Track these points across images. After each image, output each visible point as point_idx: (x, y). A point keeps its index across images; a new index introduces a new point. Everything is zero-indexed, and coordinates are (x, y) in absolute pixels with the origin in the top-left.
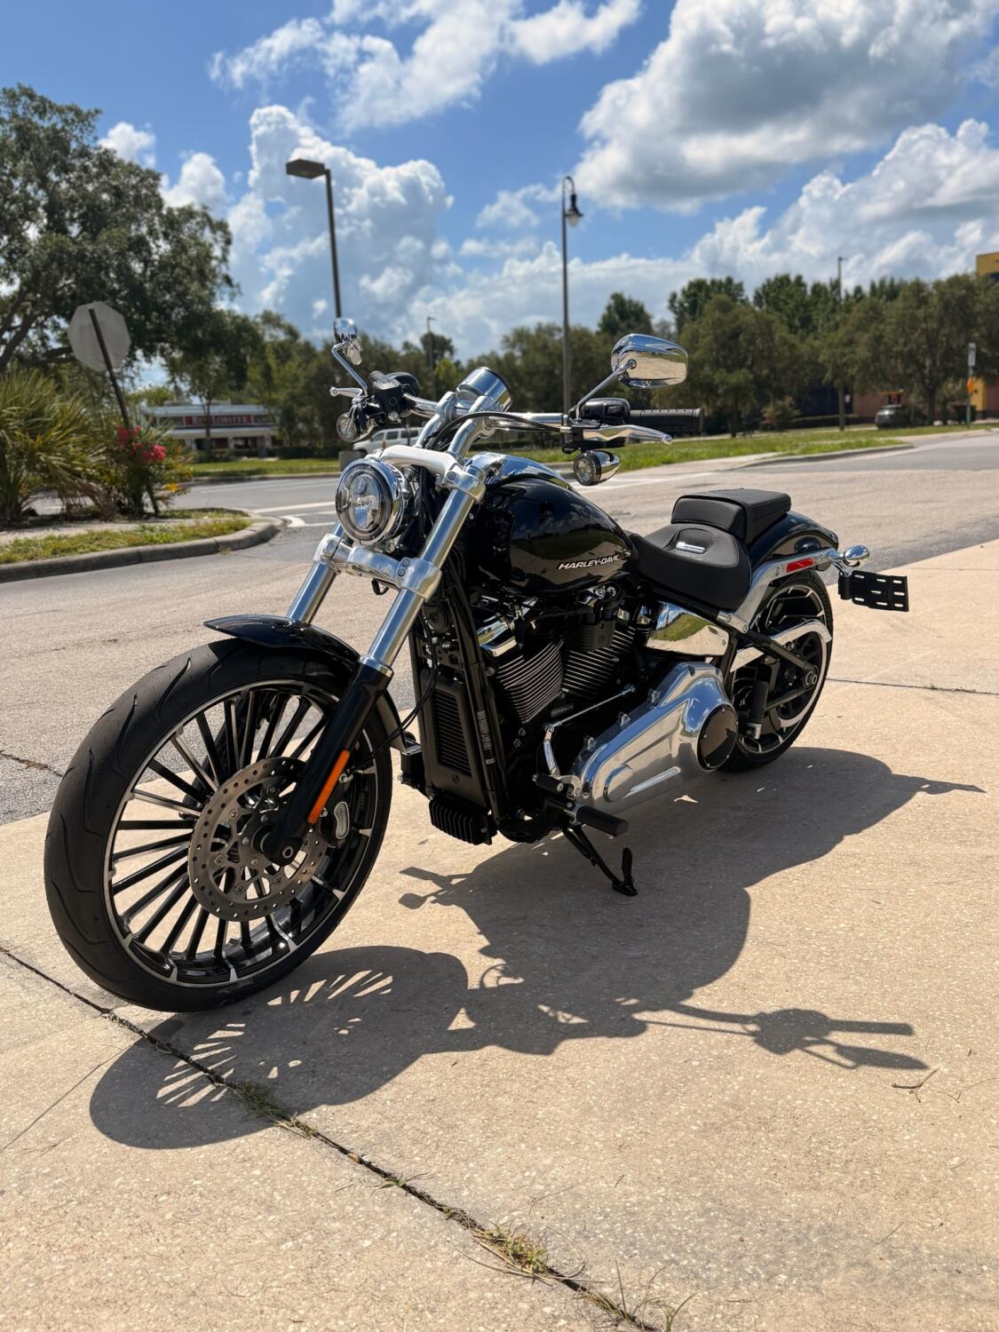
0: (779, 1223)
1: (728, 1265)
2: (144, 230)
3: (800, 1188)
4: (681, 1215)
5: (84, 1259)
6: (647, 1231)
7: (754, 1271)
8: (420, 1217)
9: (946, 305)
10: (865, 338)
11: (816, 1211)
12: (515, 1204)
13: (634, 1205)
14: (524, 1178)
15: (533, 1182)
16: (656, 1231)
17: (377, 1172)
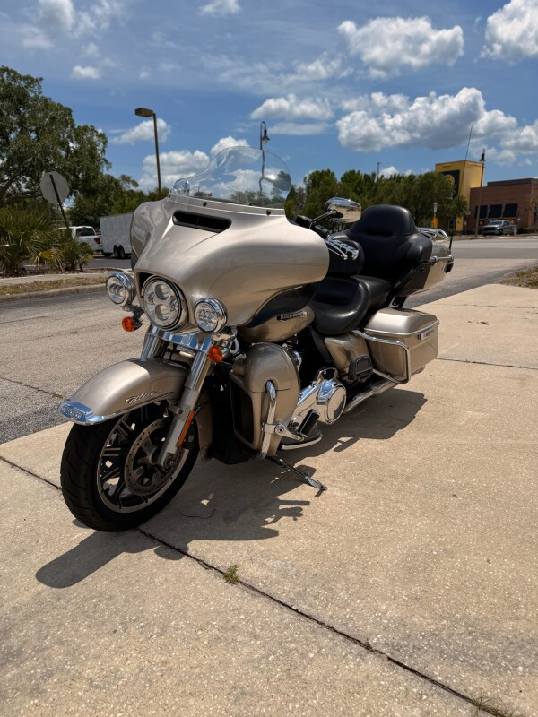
0: (508, 639)
1: (492, 662)
2: (66, 135)
3: (510, 619)
4: (460, 635)
6: (446, 645)
7: (506, 665)
8: (331, 639)
9: (423, 185)
11: (522, 631)
12: (377, 631)
13: (434, 630)
14: (376, 617)
15: (381, 619)
16: (451, 644)
17: (302, 614)
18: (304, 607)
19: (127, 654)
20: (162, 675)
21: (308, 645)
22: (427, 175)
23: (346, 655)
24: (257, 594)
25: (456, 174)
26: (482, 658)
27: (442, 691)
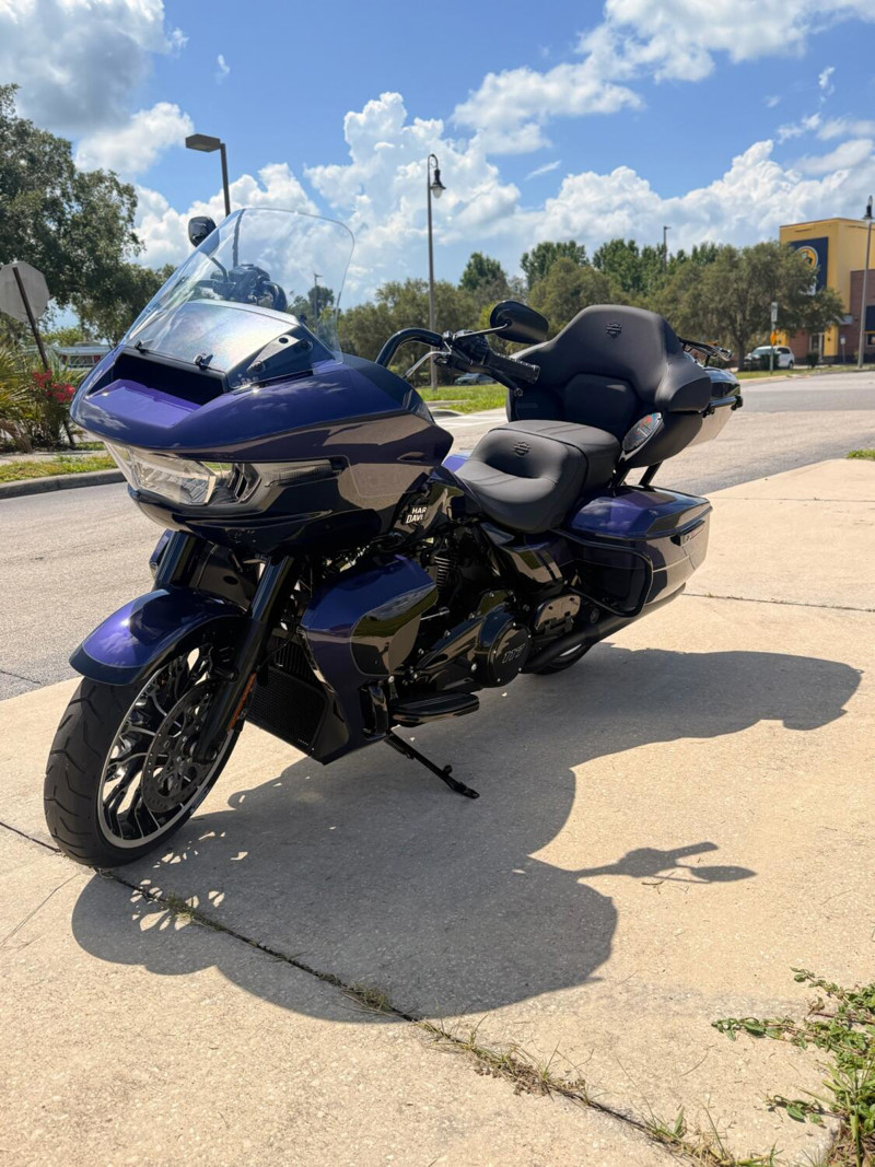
2: (58, 192)
3: (572, 951)
4: (486, 971)
5: (57, 1017)
8: (302, 980)
9: (754, 268)
10: (685, 297)
12: (370, 969)
13: (454, 966)
14: (378, 952)
15: (384, 954)
16: (468, 981)
17: (271, 952)
18: (277, 942)
20: (42, 1024)
25: (821, 245)
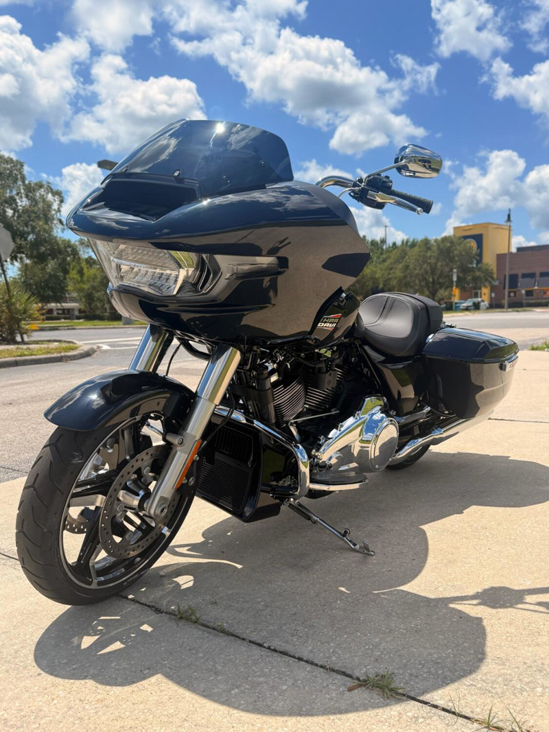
2: (14, 193)
13: (437, 659)
14: (366, 649)
18: (279, 643)
19: (53, 694)
20: (96, 713)
21: (281, 679)
22: (445, 239)
23: (327, 685)
24: (221, 634)
25: (479, 238)
26: (493, 683)
27: (443, 713)
